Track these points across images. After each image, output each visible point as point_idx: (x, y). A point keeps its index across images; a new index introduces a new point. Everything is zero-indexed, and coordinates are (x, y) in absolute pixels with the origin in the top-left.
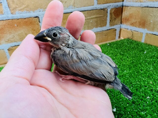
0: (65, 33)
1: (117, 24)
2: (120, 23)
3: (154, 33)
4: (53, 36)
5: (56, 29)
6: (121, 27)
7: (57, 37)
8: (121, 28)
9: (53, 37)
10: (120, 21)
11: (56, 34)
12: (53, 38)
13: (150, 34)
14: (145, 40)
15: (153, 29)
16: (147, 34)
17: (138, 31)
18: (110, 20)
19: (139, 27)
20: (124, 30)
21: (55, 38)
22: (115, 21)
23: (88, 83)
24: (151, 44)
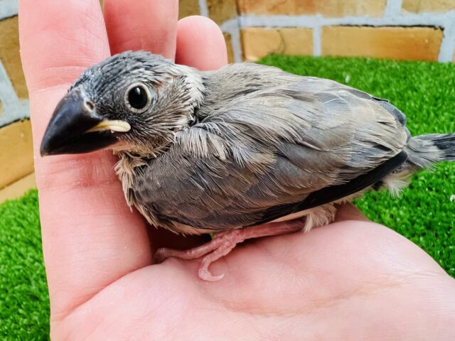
0: (167, 76)
1: (228, 18)
2: (235, 13)
3: (346, 20)
4: (133, 106)
5: (129, 68)
6: (239, 25)
7: (149, 105)
8: (243, 28)
9: (133, 110)
10: (234, 7)
11: (138, 90)
12: (134, 114)
13: (333, 26)
14: (324, 49)
15: (339, 11)
16: (325, 29)
17: (295, 27)
18: (209, 8)
19: (297, 13)
20: (252, 34)
21: (140, 111)
22: (221, 8)
23: (309, 225)
24: (343, 54)
